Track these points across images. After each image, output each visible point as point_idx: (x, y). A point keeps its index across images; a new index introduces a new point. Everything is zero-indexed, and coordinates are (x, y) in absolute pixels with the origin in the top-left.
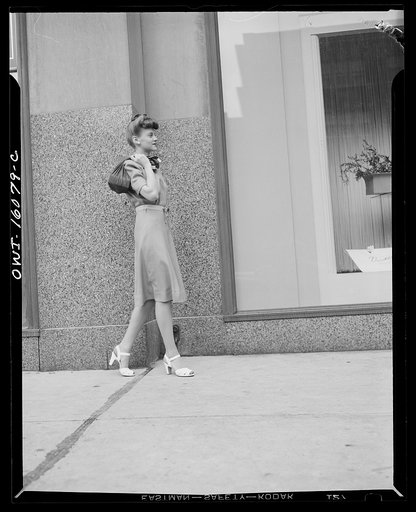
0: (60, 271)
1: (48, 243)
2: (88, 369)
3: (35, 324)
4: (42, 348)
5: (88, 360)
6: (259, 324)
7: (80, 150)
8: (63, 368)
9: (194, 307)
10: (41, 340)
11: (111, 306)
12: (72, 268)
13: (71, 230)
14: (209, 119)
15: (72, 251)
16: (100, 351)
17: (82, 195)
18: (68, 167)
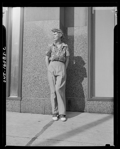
0: (30, 77)
1: (27, 67)
2: (37, 113)
3: (20, 95)
4: (22, 104)
5: (37, 110)
6: (100, 102)
7: (40, 35)
8: (28, 112)
9: (77, 94)
10: (22, 101)
11: (47, 92)
12: (34, 77)
13: (35, 63)
14: (87, 27)
15: (35, 71)
16: (42, 107)
17: (40, 51)
18: (35, 41)
